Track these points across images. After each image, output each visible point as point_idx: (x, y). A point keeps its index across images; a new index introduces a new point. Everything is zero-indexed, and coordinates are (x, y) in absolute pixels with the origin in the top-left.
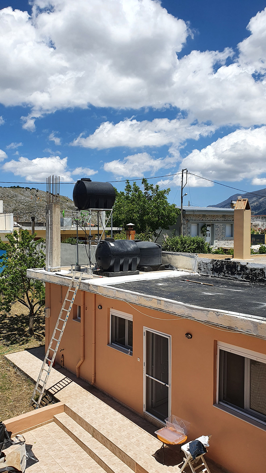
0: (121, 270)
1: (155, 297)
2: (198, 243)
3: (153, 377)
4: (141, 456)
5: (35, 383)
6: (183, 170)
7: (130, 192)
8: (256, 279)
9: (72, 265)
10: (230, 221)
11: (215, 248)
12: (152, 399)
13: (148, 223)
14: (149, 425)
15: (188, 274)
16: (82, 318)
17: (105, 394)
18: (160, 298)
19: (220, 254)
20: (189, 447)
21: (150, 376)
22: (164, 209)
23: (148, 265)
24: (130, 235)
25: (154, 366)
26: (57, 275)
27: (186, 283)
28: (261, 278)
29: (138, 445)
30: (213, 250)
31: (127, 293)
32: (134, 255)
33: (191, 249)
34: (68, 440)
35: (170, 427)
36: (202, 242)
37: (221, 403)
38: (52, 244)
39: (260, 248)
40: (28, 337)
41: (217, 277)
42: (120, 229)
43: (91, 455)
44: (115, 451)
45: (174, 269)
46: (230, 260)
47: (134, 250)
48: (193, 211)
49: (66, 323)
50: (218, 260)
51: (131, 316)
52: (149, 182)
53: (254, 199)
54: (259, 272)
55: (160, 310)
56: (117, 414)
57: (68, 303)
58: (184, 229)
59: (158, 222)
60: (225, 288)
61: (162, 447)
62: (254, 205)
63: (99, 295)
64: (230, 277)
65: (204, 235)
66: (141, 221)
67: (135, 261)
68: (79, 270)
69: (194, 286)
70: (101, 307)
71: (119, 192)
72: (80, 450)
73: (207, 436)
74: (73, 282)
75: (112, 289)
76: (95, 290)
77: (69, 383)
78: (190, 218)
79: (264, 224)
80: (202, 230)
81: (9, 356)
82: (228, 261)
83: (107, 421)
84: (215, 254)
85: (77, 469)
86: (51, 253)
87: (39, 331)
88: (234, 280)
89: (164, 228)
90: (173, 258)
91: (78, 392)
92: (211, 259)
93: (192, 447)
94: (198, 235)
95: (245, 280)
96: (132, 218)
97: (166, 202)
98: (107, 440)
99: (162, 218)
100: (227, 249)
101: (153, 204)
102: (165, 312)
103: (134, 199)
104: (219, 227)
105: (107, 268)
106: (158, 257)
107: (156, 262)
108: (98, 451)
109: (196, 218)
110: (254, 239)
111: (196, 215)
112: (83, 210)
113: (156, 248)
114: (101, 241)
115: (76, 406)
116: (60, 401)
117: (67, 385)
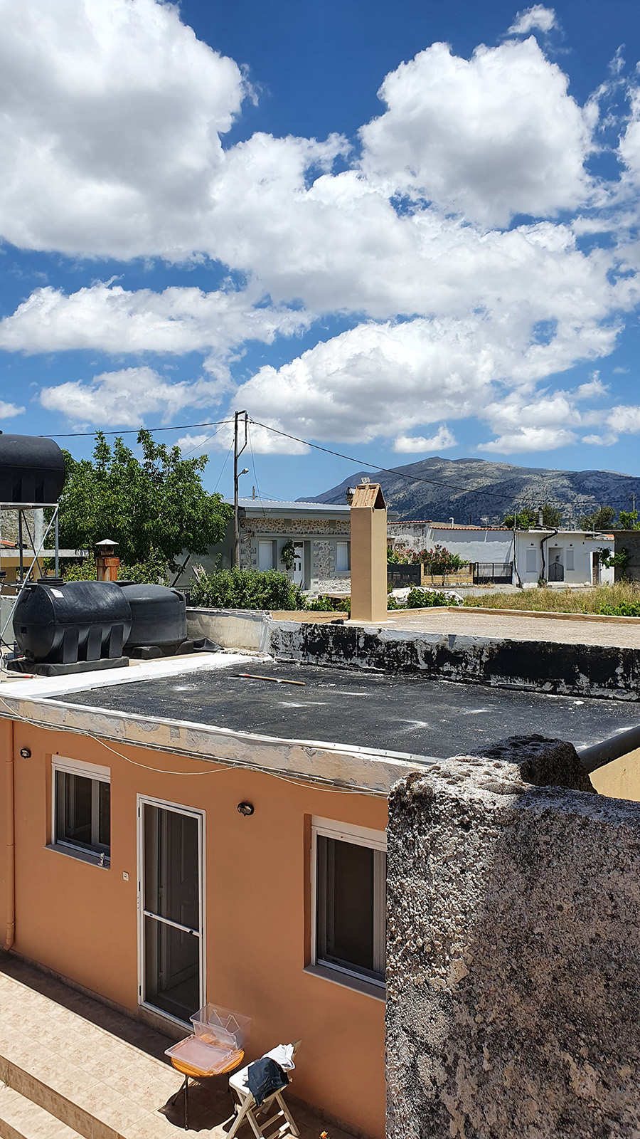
0: (82, 656)
1: (166, 720)
2: (274, 585)
3: (162, 917)
4: (132, 1117)
6: (237, 414)
7: (108, 461)
8: (398, 667)
10: (346, 533)
11: (312, 596)
12: (160, 970)
13: (154, 540)
14: (153, 1037)
15: (248, 659)
19: (323, 610)
20: (247, 1077)
21: (154, 913)
22: (194, 505)
23: (152, 642)
24: (105, 568)
25: (164, 890)
27: (242, 683)
28: (409, 663)
29: (123, 1091)
30: (309, 602)
31: (96, 714)
32: (116, 619)
33: (257, 599)
35: (203, 1033)
36: (283, 583)
37: (322, 962)
39: (410, 594)
41: (314, 665)
42: (81, 553)
45: (215, 650)
46: (343, 624)
47: (116, 606)
48: (263, 510)
50: (316, 625)
51: (107, 771)
52: (157, 439)
53: (399, 485)
54: (405, 650)
55: (177, 752)
58: (242, 552)
59: (179, 536)
60: (330, 689)
61: (183, 1086)
62: (399, 497)
63: (23, 723)
64: (342, 662)
65: (288, 568)
66: (138, 533)
67: (117, 633)
69: (260, 688)
70: (29, 752)
71: (77, 461)
73: (290, 1045)
75: (58, 707)
76: (11, 710)
78: (257, 527)
79: (419, 540)
80: (285, 554)
82: (339, 625)
83: (43, 1040)
84: (312, 610)
88: (351, 670)
89: (195, 550)
90: (213, 623)
92: (301, 623)
93: (254, 1075)
94: (275, 566)
95: (376, 669)
96: (115, 526)
97: (199, 488)
98: (44, 1089)
99: (188, 527)
100: (339, 599)
101: (167, 492)
102: (188, 756)
103: (119, 480)
104: (321, 548)
105: (43, 653)
106: (178, 621)
107: (172, 635)
108: (21, 1120)
109: (269, 527)
110: (397, 575)
111: (270, 521)
113: (172, 600)
114: (28, 586)
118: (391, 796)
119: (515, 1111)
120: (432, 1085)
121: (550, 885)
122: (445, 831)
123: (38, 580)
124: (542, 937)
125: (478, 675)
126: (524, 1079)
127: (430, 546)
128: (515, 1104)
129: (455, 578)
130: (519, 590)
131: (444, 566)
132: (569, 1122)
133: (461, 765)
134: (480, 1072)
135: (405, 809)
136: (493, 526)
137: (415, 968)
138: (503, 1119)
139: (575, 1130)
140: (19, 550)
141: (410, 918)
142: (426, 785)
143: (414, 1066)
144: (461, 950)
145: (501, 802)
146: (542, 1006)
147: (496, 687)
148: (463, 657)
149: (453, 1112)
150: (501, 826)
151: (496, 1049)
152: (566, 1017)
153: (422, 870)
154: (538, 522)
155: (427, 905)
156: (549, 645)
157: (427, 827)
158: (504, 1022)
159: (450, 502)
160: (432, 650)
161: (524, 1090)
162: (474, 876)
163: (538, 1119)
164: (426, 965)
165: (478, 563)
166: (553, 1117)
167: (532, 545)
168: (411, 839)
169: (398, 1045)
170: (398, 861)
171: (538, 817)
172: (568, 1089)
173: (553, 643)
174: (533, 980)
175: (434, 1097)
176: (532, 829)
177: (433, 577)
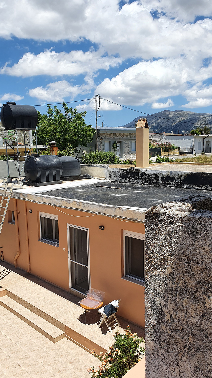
0: (47, 180)
1: (75, 200)
2: (110, 157)
3: (76, 262)
4: (69, 320)
6: (96, 96)
7: (52, 114)
8: (152, 182)
9: (4, 178)
10: (135, 138)
11: (123, 160)
12: (76, 278)
13: (69, 142)
14: (74, 298)
15: (102, 181)
16: (16, 221)
18: (79, 201)
19: (127, 164)
20: (104, 309)
21: (74, 261)
22: (82, 129)
23: (70, 175)
24: (53, 151)
25: (76, 253)
27: (99, 188)
28: (156, 181)
29: (66, 313)
30: (122, 162)
31: (53, 198)
32: (57, 168)
33: (104, 162)
34: (11, 315)
35: (90, 297)
36: (113, 156)
37: (127, 276)
39: (157, 158)
41: (124, 182)
42: (45, 147)
43: (29, 324)
44: (49, 319)
45: (91, 178)
46: (133, 168)
47: (57, 163)
48: (106, 130)
49: (2, 226)
50: (124, 169)
51: (57, 216)
52: (69, 106)
53: (153, 121)
54: (155, 177)
55: (79, 210)
56: (49, 292)
57: (3, 210)
58: (99, 145)
59: (77, 140)
60: (129, 190)
61: (84, 312)
62: (154, 125)
63: (29, 201)
64: (133, 181)
65: (115, 150)
66: (64, 139)
67: (58, 172)
68: (11, 182)
69: (106, 190)
70: (32, 211)
71: (42, 115)
72: (21, 322)
73: (117, 301)
74: (6, 192)
75: (40, 196)
76: (25, 197)
77: (9, 273)
78: (104, 136)
79: (160, 140)
80: (114, 146)
82: (132, 169)
83: (41, 298)
84: (123, 164)
85: (19, 335)
88: (136, 184)
89: (83, 145)
90: (90, 169)
91: (17, 279)
92: (119, 168)
93: (106, 309)
94: (110, 150)
95: (145, 183)
96: (56, 137)
97: (84, 123)
98: (42, 312)
99: (81, 137)
100: (132, 161)
101: (73, 125)
102: (83, 211)
103: (57, 121)
104: (126, 143)
105: (34, 179)
106: (78, 168)
107: (76, 173)
108: (35, 321)
109: (108, 137)
110: (152, 152)
111: (108, 134)
112: (10, 129)
113: (77, 162)
114: (28, 157)
115: (15, 289)
116: (2, 287)
117: (7, 275)
118: (146, 214)
119: (187, 313)
120: (160, 306)
121: (201, 242)
122: (164, 225)
123: (31, 155)
124: (197, 259)
125: (180, 185)
126: (190, 303)
127: (164, 141)
128: (187, 311)
129: (173, 153)
130: (195, 156)
131: (169, 148)
132: (204, 316)
133: (170, 204)
134: (176, 302)
135: (151, 218)
136: (186, 134)
137: (154, 270)
138: (183, 315)
139: (206, 318)
140: (24, 146)
141: (153, 254)
142: (158, 210)
143: (154, 300)
144: (170, 263)
145: (184, 215)
146: (197, 280)
147: (186, 188)
148: (175, 179)
149: (166, 314)
150: (184, 223)
151: (181, 294)
152: (205, 284)
153: (157, 238)
154: (202, 132)
155: (158, 249)
156: (205, 173)
157: (158, 224)
158: (184, 286)
159: (172, 126)
160: (164, 177)
161: (190, 306)
162: (174, 239)
163: (194, 315)
164: (158, 269)
165: (181, 147)
166: (199, 315)
167: (200, 140)
168: (153, 228)
169: (149, 294)
170: (149, 235)
171: (197, 219)
172: (204, 306)
173: (206, 173)
174: (194, 273)
175: (160, 309)
176: (195, 223)
177: (165, 153)
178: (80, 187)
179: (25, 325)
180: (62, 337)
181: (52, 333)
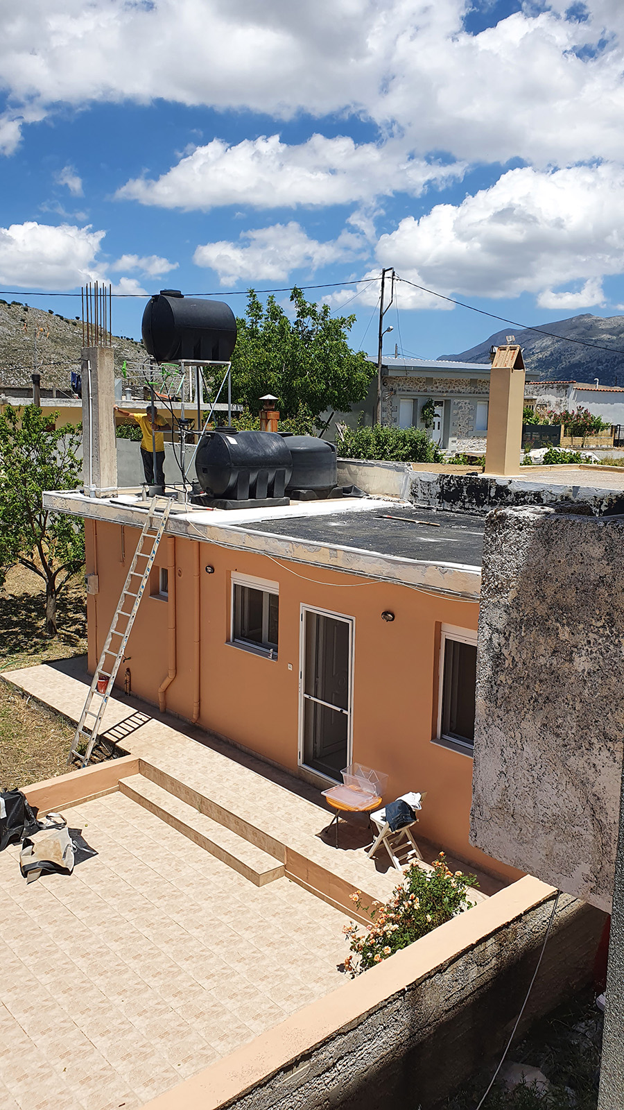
0: (252, 495)
1: (326, 544)
2: (413, 443)
3: (319, 699)
4: (295, 837)
5: (74, 724)
6: (384, 271)
7: (260, 318)
11: (449, 454)
12: (315, 742)
13: (302, 397)
15: (391, 505)
16: (170, 594)
17: (221, 740)
18: (334, 547)
19: (460, 465)
20: (385, 814)
21: (312, 696)
22: (340, 364)
23: (308, 486)
24: (267, 420)
25: (320, 680)
26: (112, 504)
27: (384, 522)
29: (289, 821)
30: (446, 458)
32: (279, 464)
33: (397, 455)
34: (152, 819)
35: (351, 783)
36: (422, 440)
37: (446, 737)
38: (97, 438)
39: (546, 454)
40: (45, 638)
41: (449, 511)
42: (237, 408)
43: (197, 842)
45: (361, 496)
46: (477, 476)
47: (280, 454)
48: (406, 369)
49: (139, 602)
50: (452, 476)
51: (276, 584)
52: (308, 298)
53: (546, 344)
54: (533, 499)
55: (335, 569)
57: (142, 562)
58: (384, 410)
59: (324, 393)
60: (463, 530)
61: (333, 822)
63: (208, 543)
64: (474, 509)
65: (427, 426)
66: (287, 389)
67: (280, 476)
69: (401, 526)
70: (213, 569)
73: (419, 794)
74: (151, 519)
75: (238, 531)
76: (200, 533)
77: (145, 722)
78: (399, 385)
79: (561, 400)
80: (424, 412)
81: (11, 676)
82: (473, 477)
83: (227, 784)
84: (447, 464)
85: (174, 863)
86: (97, 457)
87: (67, 627)
88: (482, 516)
89: (339, 407)
90: (360, 472)
92: (438, 474)
93: (390, 813)
94: (415, 424)
96: (267, 383)
97: (345, 346)
98: (230, 815)
99: (334, 385)
100: (475, 457)
101: (315, 350)
103: (271, 337)
104: (461, 407)
105: (222, 491)
106: (329, 469)
107: (325, 481)
108: (213, 834)
109: (410, 386)
110: (536, 435)
111: (411, 380)
112: (166, 361)
113: (325, 451)
114: (208, 434)
115: (163, 760)
116: (130, 754)
117: (140, 726)
119: (534, 651)
120: (498, 646)
121: (556, 552)
122: (511, 532)
124: (551, 575)
126: (539, 637)
127: (572, 406)
128: (535, 648)
129: (595, 440)
131: (584, 427)
134: (520, 637)
137: (493, 596)
138: (529, 655)
141: (492, 573)
142: (504, 512)
144: (515, 585)
145: (539, 517)
146: (549, 605)
149: (507, 657)
150: (536, 527)
151: (528, 626)
152: (559, 608)
153: (499, 551)
155: (501, 566)
157: (502, 531)
158: (532, 614)
159: (599, 362)
160: (557, 499)
161: (539, 642)
162: (523, 551)
163: (544, 653)
164: (499, 594)
165: (620, 426)
166: (550, 651)
168: (495, 537)
169: (483, 631)
170: (488, 547)
172: (557, 638)
174: (546, 594)
175: (499, 651)
176: (550, 528)
177: (572, 439)
178: (333, 517)
179: (187, 842)
180: (276, 875)
181: (254, 863)
